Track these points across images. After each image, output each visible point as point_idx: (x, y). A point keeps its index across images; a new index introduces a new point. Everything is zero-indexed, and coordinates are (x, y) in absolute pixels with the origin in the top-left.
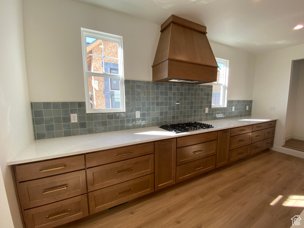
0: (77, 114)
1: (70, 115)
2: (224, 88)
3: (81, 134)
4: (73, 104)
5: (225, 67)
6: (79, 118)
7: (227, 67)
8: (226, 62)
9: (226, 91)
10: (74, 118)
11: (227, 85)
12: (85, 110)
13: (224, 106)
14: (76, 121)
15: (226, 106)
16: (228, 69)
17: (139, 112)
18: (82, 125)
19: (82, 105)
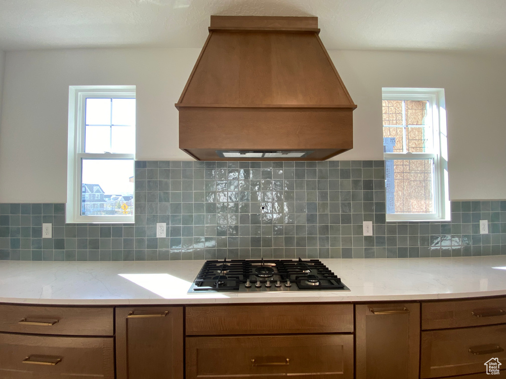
0: (52, 225)
1: (41, 225)
2: (440, 165)
3: (57, 259)
4: (47, 206)
5: (435, 106)
6: (55, 231)
7: (441, 108)
8: (438, 93)
9: (446, 173)
10: (47, 230)
11: (445, 157)
12: (63, 218)
13: (443, 217)
14: (50, 236)
15: (448, 218)
16: (443, 112)
17: (164, 225)
18: (59, 244)
19: (60, 208)
